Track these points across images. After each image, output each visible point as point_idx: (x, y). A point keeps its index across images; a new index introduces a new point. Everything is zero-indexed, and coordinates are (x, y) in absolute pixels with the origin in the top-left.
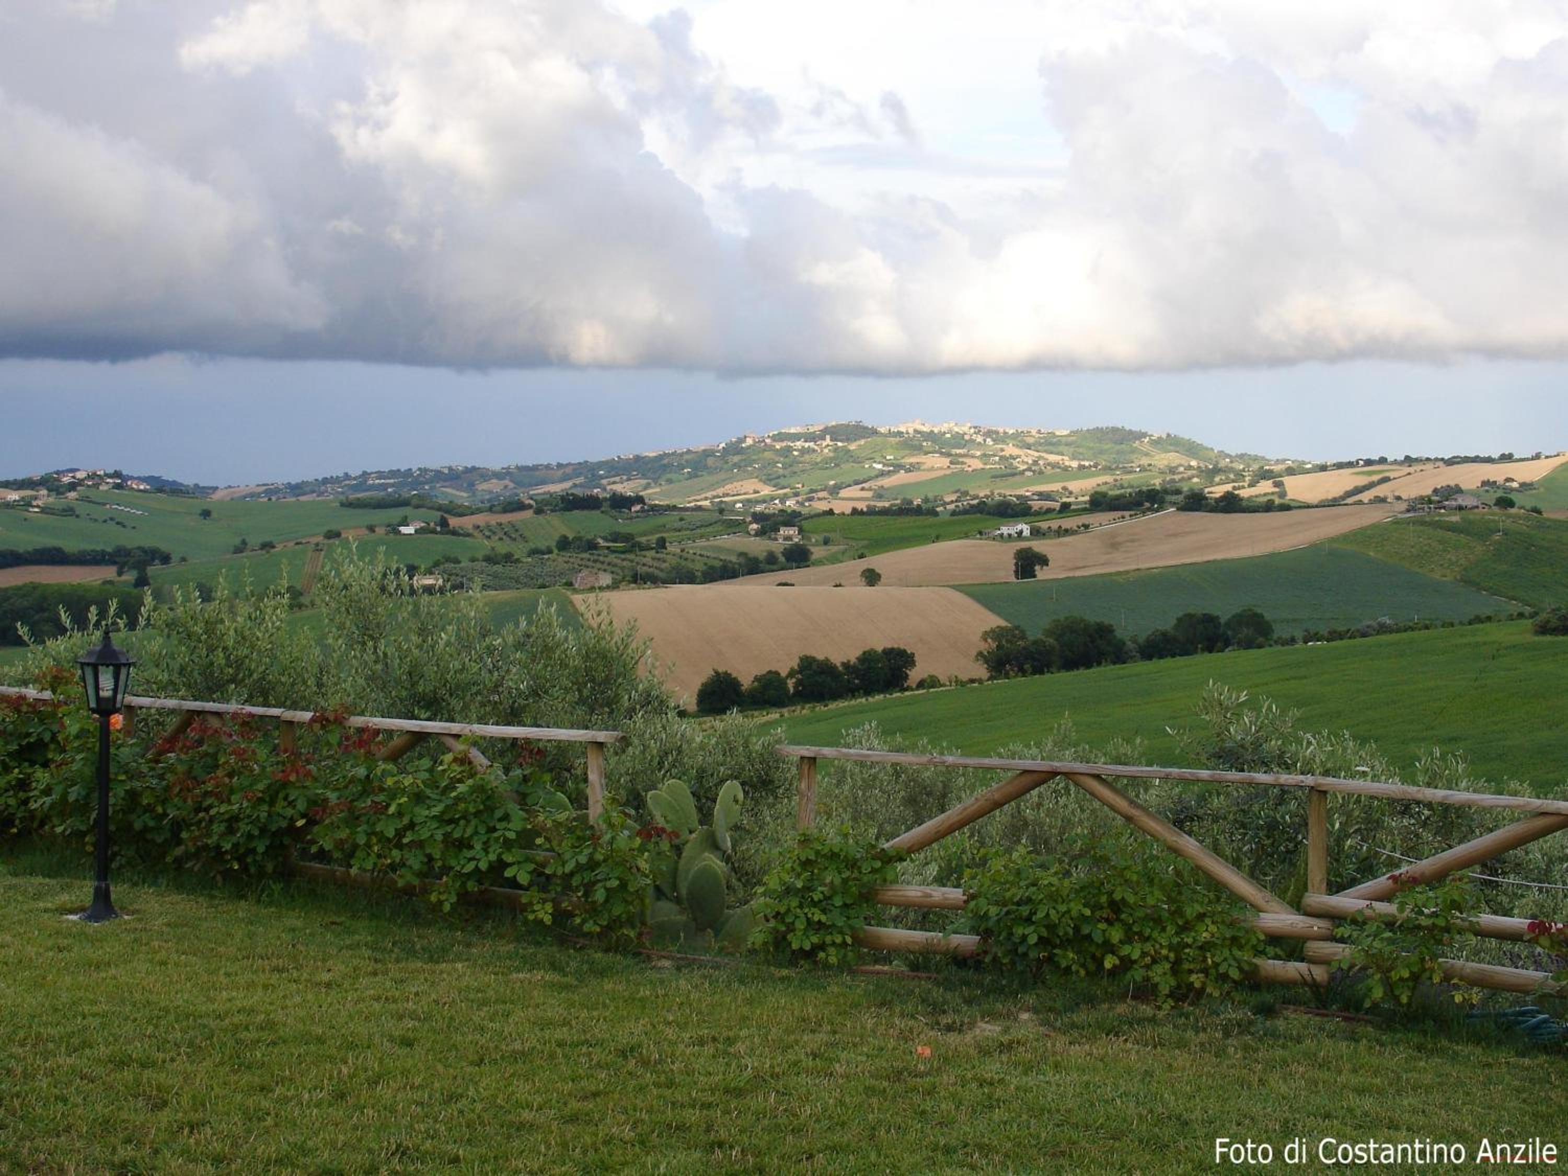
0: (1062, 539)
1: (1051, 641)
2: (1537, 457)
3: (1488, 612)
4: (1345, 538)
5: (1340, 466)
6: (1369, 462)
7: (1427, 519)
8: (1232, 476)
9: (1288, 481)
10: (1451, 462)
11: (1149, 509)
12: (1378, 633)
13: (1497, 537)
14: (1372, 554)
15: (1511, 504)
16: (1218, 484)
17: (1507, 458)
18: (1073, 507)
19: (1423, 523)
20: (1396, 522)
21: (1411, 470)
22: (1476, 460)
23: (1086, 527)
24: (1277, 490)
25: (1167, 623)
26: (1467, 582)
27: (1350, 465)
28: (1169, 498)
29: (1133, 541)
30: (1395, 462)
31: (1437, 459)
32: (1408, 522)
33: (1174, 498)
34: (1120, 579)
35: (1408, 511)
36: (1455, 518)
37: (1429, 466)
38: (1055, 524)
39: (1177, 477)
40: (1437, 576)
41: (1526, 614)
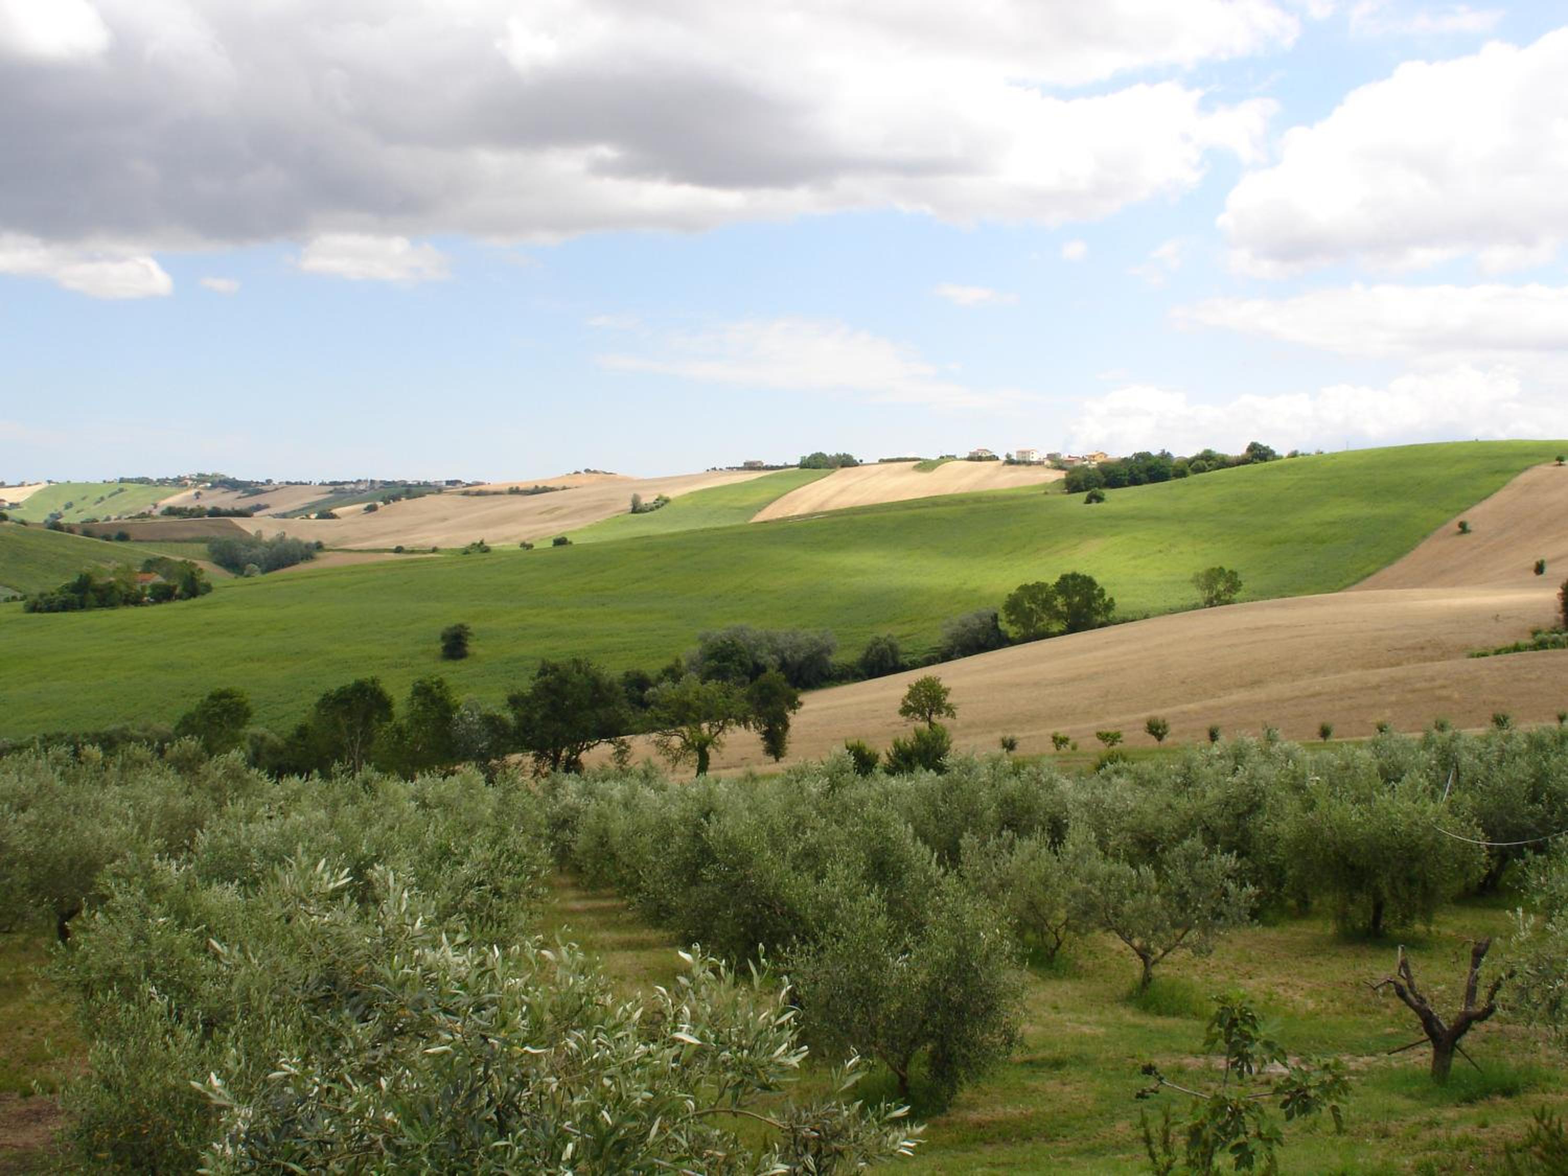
15: (4, 517)
41: (19, 597)
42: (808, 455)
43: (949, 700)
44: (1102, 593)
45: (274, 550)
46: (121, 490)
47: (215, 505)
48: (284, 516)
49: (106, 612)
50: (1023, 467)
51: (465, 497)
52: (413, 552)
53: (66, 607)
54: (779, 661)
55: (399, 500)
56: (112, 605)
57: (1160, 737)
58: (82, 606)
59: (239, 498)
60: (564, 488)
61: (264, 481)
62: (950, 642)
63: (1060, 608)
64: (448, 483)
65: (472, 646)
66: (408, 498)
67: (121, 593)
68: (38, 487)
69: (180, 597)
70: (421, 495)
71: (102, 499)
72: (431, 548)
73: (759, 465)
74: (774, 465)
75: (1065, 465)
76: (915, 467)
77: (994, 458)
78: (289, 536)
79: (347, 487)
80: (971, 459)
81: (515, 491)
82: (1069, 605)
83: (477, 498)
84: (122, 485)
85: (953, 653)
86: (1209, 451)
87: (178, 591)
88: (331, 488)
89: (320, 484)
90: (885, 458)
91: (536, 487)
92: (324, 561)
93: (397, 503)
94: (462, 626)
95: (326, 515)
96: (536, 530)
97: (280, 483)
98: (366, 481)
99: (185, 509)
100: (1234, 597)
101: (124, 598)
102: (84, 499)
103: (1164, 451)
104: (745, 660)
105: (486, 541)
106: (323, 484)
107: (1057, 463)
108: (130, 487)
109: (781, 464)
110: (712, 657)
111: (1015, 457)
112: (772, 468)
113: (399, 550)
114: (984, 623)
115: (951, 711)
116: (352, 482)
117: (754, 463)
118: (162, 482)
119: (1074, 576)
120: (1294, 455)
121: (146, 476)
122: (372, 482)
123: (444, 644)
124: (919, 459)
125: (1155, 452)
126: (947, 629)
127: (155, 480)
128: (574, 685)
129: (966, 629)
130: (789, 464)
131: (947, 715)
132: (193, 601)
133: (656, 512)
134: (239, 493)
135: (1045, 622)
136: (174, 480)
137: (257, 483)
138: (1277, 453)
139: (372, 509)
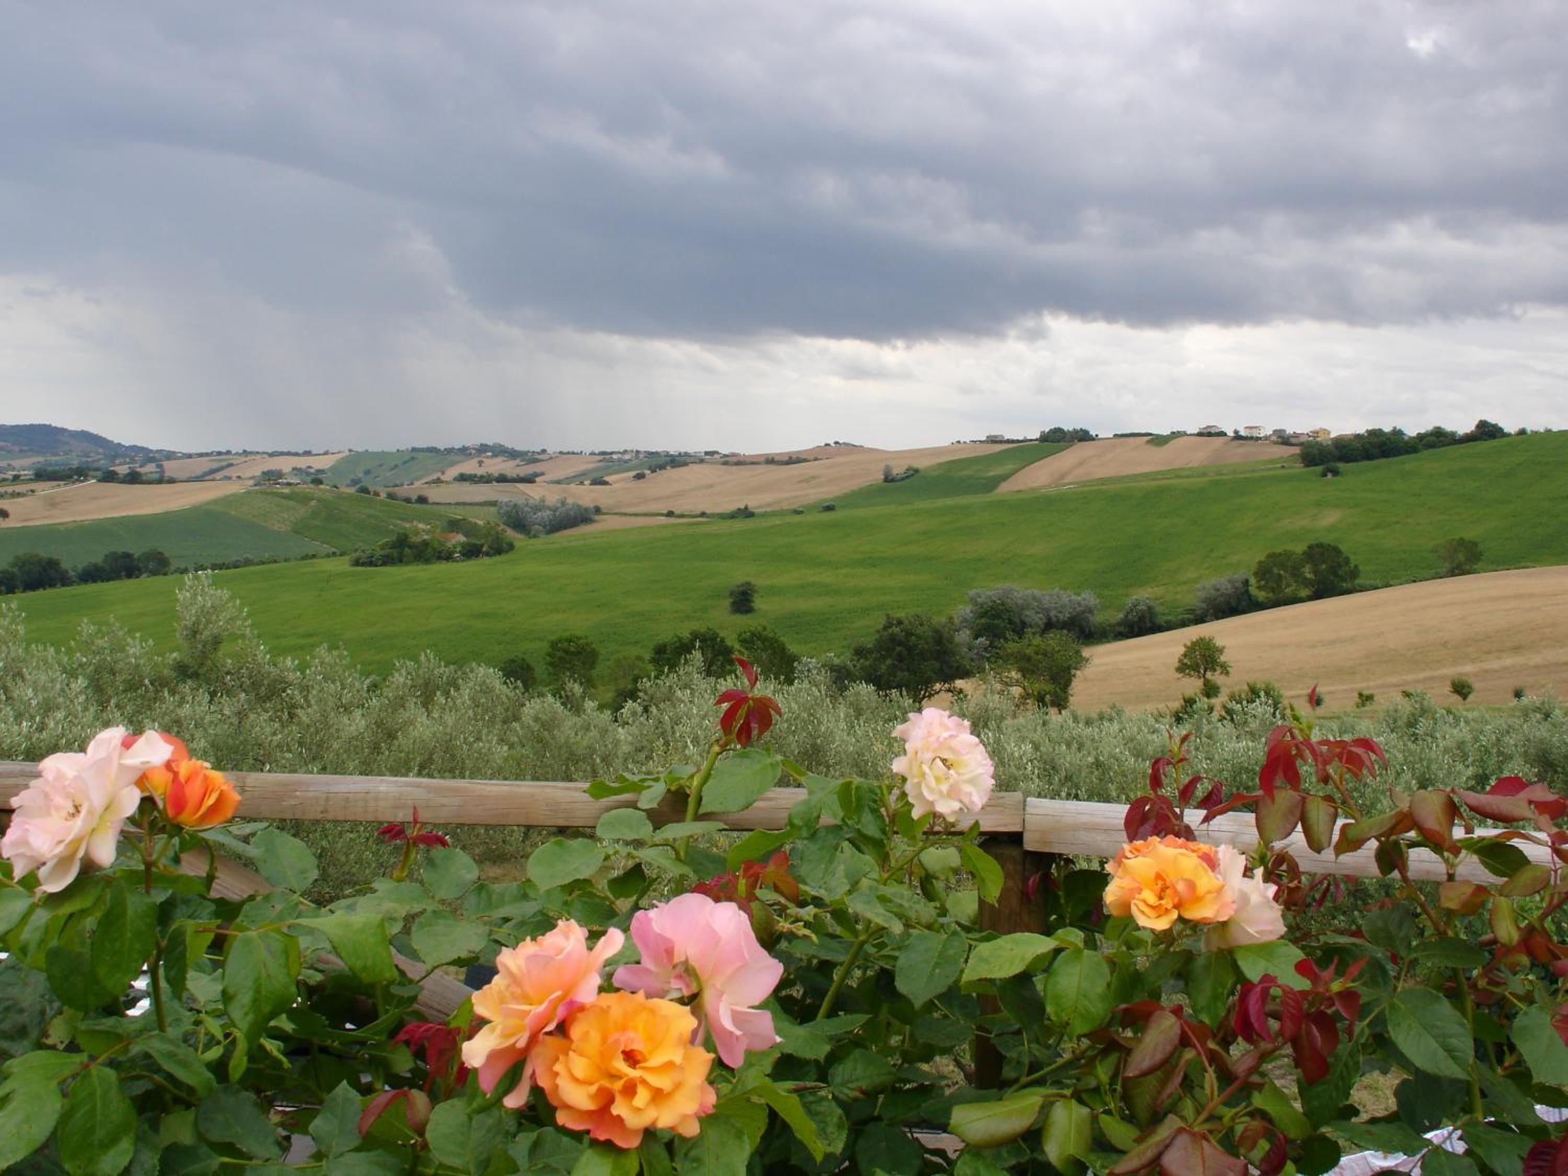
0: (16, 500)
1: (15, 570)
2: (326, 453)
3: (311, 552)
4: (215, 502)
5: (201, 455)
6: (219, 453)
7: (268, 491)
8: (128, 460)
9: (166, 464)
10: (272, 455)
11: (77, 480)
12: (245, 566)
13: (313, 503)
14: (233, 513)
15: (320, 482)
16: (119, 465)
17: (308, 453)
18: (22, 478)
19: (266, 493)
20: (248, 492)
21: (246, 459)
22: (289, 454)
23: (33, 491)
24: (158, 470)
25: (98, 558)
26: (296, 532)
27: (207, 454)
28: (91, 473)
29: (66, 502)
30: (237, 454)
31: (264, 453)
32: (257, 492)
33: (94, 473)
34: (62, 528)
35: (255, 485)
36: (286, 491)
37: (258, 457)
38: (10, 489)
39: (89, 459)
40: (276, 528)
41: (338, 553)
42: (1047, 430)
43: (1223, 658)
44: (1347, 561)
45: (558, 513)
46: (413, 459)
47: (502, 472)
48: (558, 482)
49: (422, 567)
50: (1252, 442)
51: (724, 467)
52: (682, 516)
53: (387, 561)
54: (1045, 621)
55: (665, 469)
56: (427, 561)
57: (1465, 697)
58: (399, 560)
59: (518, 466)
60: (816, 459)
61: (539, 450)
62: (1204, 605)
63: (1308, 576)
64: (707, 453)
65: (758, 603)
66: (673, 467)
67: (434, 549)
68: (344, 455)
69: (487, 554)
70: (685, 464)
71: (396, 466)
72: (699, 513)
73: (1000, 439)
74: (1015, 438)
75: (1293, 440)
76: (1148, 442)
77: (1222, 434)
78: (570, 501)
79: (615, 457)
80: (1200, 434)
81: (770, 460)
82: (1315, 572)
83: (735, 468)
84: (415, 454)
85: (1206, 616)
86: (1439, 428)
87: (484, 549)
88: (601, 457)
89: (591, 454)
90: (1119, 433)
91: (791, 458)
92: (605, 524)
93: (663, 472)
94: (748, 584)
95: (599, 482)
96: (795, 497)
97: (554, 453)
98: (632, 451)
99: (475, 476)
100: (1475, 567)
101: (437, 554)
102: (381, 465)
103: (1395, 428)
104: (1014, 619)
105: (749, 507)
106: (592, 454)
107: (1283, 439)
108: (420, 456)
109: (1021, 438)
110: (982, 615)
111: (1242, 433)
112: (1013, 441)
113: (670, 514)
114: (1236, 588)
115: (1225, 670)
116: (619, 453)
117: (996, 437)
118: (450, 451)
119: (1320, 545)
120: (1522, 432)
121: (434, 446)
122: (638, 452)
123: (731, 600)
124: (1151, 434)
125: (1387, 429)
126: (1199, 593)
127: (442, 449)
128: (919, 637)
129: (1219, 593)
130: (1029, 438)
131: (1222, 673)
132: (498, 558)
133: (907, 481)
134: (518, 461)
135: (1293, 588)
136: (459, 449)
137: (534, 452)
138: (1506, 431)
139: (640, 477)
